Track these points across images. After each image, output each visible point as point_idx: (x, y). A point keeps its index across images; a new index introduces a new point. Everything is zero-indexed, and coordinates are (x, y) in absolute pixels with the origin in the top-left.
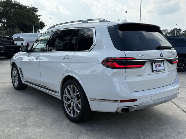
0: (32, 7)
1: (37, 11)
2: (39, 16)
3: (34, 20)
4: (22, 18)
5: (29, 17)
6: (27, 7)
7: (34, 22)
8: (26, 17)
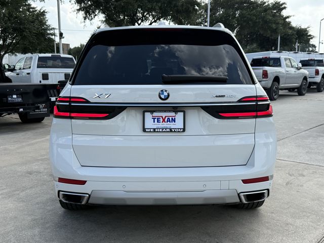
0: (276, 3)
1: (285, 8)
2: (288, 17)
3: (274, 26)
4: (252, 25)
5: (266, 22)
6: (265, 3)
7: (275, 29)
8: (259, 22)
